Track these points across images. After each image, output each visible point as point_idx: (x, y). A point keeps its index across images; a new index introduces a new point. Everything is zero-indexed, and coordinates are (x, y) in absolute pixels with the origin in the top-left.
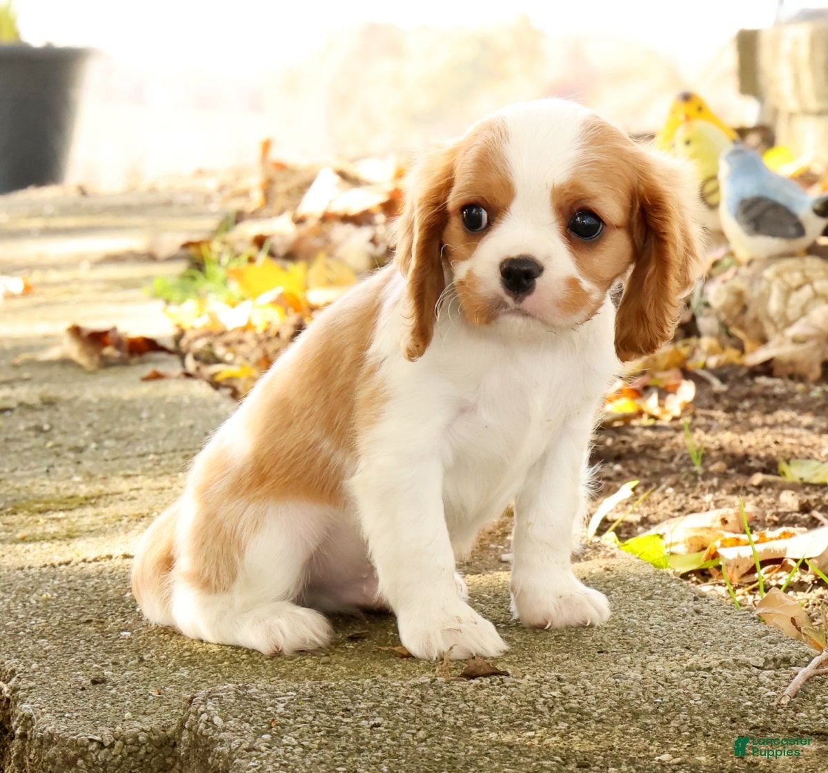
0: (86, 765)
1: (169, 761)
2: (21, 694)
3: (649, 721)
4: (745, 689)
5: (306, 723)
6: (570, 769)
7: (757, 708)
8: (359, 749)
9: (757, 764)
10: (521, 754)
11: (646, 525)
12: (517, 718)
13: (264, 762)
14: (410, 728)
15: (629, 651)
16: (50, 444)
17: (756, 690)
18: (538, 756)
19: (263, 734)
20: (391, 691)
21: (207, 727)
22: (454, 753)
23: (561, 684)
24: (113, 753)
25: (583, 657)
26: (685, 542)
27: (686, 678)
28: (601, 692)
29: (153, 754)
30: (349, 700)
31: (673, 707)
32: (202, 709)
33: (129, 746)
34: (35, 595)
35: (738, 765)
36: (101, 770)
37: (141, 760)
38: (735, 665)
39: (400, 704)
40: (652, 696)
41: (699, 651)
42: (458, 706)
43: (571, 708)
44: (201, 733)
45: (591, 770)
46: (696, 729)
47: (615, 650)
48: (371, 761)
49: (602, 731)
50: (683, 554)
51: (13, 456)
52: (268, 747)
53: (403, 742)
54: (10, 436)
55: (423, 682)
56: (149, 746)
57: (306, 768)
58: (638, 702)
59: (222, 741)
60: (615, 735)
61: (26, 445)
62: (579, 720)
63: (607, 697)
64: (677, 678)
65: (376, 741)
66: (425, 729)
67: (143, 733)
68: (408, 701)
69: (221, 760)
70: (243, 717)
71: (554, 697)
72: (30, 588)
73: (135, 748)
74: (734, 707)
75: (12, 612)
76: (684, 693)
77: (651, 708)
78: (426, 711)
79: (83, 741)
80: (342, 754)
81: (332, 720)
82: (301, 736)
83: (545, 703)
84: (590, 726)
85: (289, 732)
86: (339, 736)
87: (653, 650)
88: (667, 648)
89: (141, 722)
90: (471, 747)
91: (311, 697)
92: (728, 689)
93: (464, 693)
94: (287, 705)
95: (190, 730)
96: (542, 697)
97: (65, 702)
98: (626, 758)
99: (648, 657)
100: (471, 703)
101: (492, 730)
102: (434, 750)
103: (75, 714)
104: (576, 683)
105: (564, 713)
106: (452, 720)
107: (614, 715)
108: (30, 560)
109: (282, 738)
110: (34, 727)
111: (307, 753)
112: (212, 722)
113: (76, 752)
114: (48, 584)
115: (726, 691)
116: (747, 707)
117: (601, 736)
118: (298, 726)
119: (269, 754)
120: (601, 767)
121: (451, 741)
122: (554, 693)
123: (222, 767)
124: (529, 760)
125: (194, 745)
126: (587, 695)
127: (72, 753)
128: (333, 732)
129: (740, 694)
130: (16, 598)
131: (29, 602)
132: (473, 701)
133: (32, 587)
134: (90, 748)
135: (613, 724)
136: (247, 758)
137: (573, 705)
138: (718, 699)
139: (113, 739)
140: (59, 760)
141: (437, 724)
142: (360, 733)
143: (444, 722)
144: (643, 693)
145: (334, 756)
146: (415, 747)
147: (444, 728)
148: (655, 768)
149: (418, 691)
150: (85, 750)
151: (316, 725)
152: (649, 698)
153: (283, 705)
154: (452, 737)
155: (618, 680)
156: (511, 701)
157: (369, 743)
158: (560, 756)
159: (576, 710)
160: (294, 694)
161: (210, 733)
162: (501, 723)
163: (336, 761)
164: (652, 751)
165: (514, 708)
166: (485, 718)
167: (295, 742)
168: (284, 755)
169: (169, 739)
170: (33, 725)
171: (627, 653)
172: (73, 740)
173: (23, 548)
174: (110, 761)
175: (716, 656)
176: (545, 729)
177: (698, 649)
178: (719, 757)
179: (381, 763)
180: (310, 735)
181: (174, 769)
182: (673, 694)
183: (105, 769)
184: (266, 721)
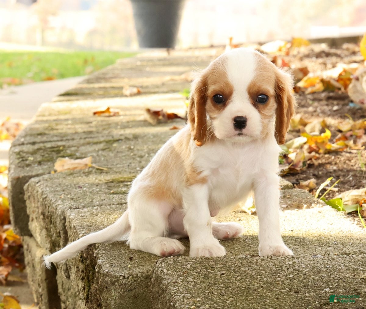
0: (119, 285)
1: (149, 284)
2: (99, 255)
3: (323, 275)
4: (360, 263)
5: (197, 272)
6: (292, 293)
7: (364, 271)
8: (215, 283)
9: (361, 293)
10: (274, 287)
11: (340, 192)
12: (275, 272)
13: (179, 287)
14: (235, 276)
15: (321, 246)
16: (132, 154)
17: (365, 263)
18: (280, 288)
19: (181, 277)
20: (230, 260)
21: (161, 273)
22: (250, 286)
23: (293, 259)
24: (129, 280)
25: (304, 248)
26: (351, 200)
27: (340, 258)
28: (307, 263)
29: (143, 281)
30: (214, 264)
31: (333, 269)
32: (160, 266)
33: (134, 278)
34: (112, 216)
35: (354, 294)
36: (124, 286)
37: (139, 283)
38: (359, 252)
39: (233, 266)
40: (326, 265)
41: (347, 246)
42: (254, 267)
43: (296, 269)
44: (159, 275)
45: (299, 294)
46: (340, 278)
47: (316, 245)
48: (219, 288)
49: (305, 278)
50: (350, 205)
51: (118, 158)
52: (182, 282)
53: (231, 281)
54: (119, 150)
55: (242, 257)
56: (142, 278)
57: (194, 290)
58: (320, 267)
59: (165, 279)
60: (310, 280)
61: (124, 154)
62: (298, 274)
63: (309, 265)
64: (336, 258)
65: (222, 281)
66: (240, 276)
67: (140, 273)
68: (236, 265)
69: (165, 286)
70: (174, 269)
71: (290, 264)
72: (111, 213)
73: (136, 279)
74: (355, 270)
75: (103, 222)
76: (338, 264)
77: (325, 270)
78: (242, 269)
79: (118, 276)
80: (208, 285)
81: (207, 271)
82: (195, 278)
83: (286, 267)
84: (301, 276)
85: (191, 276)
86: (208, 278)
87: (330, 246)
88: (335, 245)
89: (140, 269)
90: (256, 284)
91: (201, 262)
92: (354, 263)
93: (257, 262)
94: (191, 265)
95: (155, 273)
96: (285, 264)
97: (114, 259)
98: (313, 290)
99: (328, 248)
100: (259, 266)
101: (265, 277)
102: (242, 284)
103: (117, 265)
104: (299, 259)
105: (292, 271)
106: (251, 273)
107: (311, 272)
108: (114, 202)
109: (187, 278)
110: (102, 269)
111: (196, 284)
112: (163, 271)
113: (115, 280)
114: (117, 211)
115: (354, 264)
116: (360, 270)
117: (305, 280)
118: (194, 274)
119: (182, 285)
120: (303, 293)
121: (249, 281)
122: (290, 263)
123: (165, 289)
124: (277, 289)
125: (157, 279)
126: (302, 264)
127: (114, 280)
128: (206, 276)
129: (359, 265)
130: (105, 217)
131: (110, 219)
132: (260, 265)
133: (112, 213)
134: (120, 279)
135: (310, 276)
136: (173, 286)
137: (296, 268)
138: (350, 267)
139: (128, 275)
140: (109, 282)
141: (245, 274)
142: (216, 277)
143: (248, 273)
144: (323, 264)
145: (205, 286)
146: (236, 283)
147: (248, 276)
148: (323, 294)
149: (240, 261)
150: (118, 279)
151: (201, 273)
152: (325, 266)
153: (189, 265)
154: (250, 280)
155: (314, 258)
156: (274, 266)
157: (219, 281)
158: (289, 288)
159: (297, 270)
160: (195, 261)
161: (162, 275)
162: (269, 274)
163: (206, 288)
164: (323, 287)
165: (274, 268)
166: (263, 272)
167: (192, 280)
168: (187, 285)
169: (149, 276)
170: (102, 268)
171: (321, 247)
172: (114, 275)
173: (112, 196)
174: (127, 283)
175: (352, 249)
176: (285, 277)
177: (346, 246)
178: (347, 290)
179: (222, 289)
180: (198, 277)
181: (150, 287)
182: (334, 264)
183: (125, 286)
184: (182, 271)
